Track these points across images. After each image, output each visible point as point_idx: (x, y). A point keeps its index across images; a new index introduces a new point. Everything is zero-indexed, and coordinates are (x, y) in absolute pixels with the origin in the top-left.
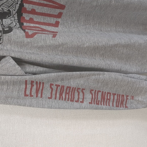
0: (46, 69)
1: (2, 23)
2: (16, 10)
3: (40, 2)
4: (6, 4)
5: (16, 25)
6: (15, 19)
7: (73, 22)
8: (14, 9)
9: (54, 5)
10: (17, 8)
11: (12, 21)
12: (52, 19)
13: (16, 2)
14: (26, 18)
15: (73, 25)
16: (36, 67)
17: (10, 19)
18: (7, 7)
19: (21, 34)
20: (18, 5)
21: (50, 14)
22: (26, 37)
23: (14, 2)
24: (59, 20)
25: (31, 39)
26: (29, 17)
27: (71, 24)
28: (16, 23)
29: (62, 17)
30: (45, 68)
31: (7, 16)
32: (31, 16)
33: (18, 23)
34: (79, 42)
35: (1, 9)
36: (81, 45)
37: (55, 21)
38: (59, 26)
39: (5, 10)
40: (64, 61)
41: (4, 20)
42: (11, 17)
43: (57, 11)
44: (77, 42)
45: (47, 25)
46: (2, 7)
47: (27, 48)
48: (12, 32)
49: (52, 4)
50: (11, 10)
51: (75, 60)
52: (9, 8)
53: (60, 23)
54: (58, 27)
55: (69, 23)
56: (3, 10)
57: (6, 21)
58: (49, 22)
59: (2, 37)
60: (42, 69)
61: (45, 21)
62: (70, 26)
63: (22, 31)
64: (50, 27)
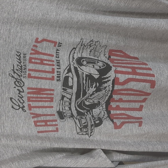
0: (132, 156)
1: (92, 114)
2: (105, 101)
3: (128, 93)
4: (97, 97)
5: (104, 115)
6: (103, 108)
7: (156, 104)
8: (103, 100)
9: (140, 93)
10: (106, 99)
11: (100, 111)
12: (137, 104)
13: (106, 95)
14: (113, 106)
15: (157, 107)
16: (122, 155)
17: (99, 109)
18: (98, 99)
19: (110, 126)
20: (107, 97)
21: (135, 101)
22: (115, 129)
23: (104, 95)
24: (143, 104)
25: (119, 130)
26: (116, 105)
27: (154, 106)
28: (104, 112)
29: (147, 101)
30: (130, 155)
31: (97, 106)
32: (118, 104)
33: (106, 112)
34: (164, 130)
35: (92, 101)
36: (166, 132)
37: (140, 105)
38: (143, 109)
39: (96, 102)
40: (149, 149)
41: (94, 110)
42: (100, 106)
43: (143, 97)
44: (162, 130)
45: (132, 111)
46: (93, 100)
47: (114, 137)
48: (102, 125)
49: (139, 93)
50: (100, 101)
51: (159, 147)
52: (99, 100)
53: (144, 107)
54: (142, 111)
55: (153, 105)
56: (94, 102)
57: (95, 111)
58: (134, 107)
59: (93, 130)
60: (127, 157)
61: (131, 107)
62: (153, 109)
63: (111, 123)
64: (134, 112)
